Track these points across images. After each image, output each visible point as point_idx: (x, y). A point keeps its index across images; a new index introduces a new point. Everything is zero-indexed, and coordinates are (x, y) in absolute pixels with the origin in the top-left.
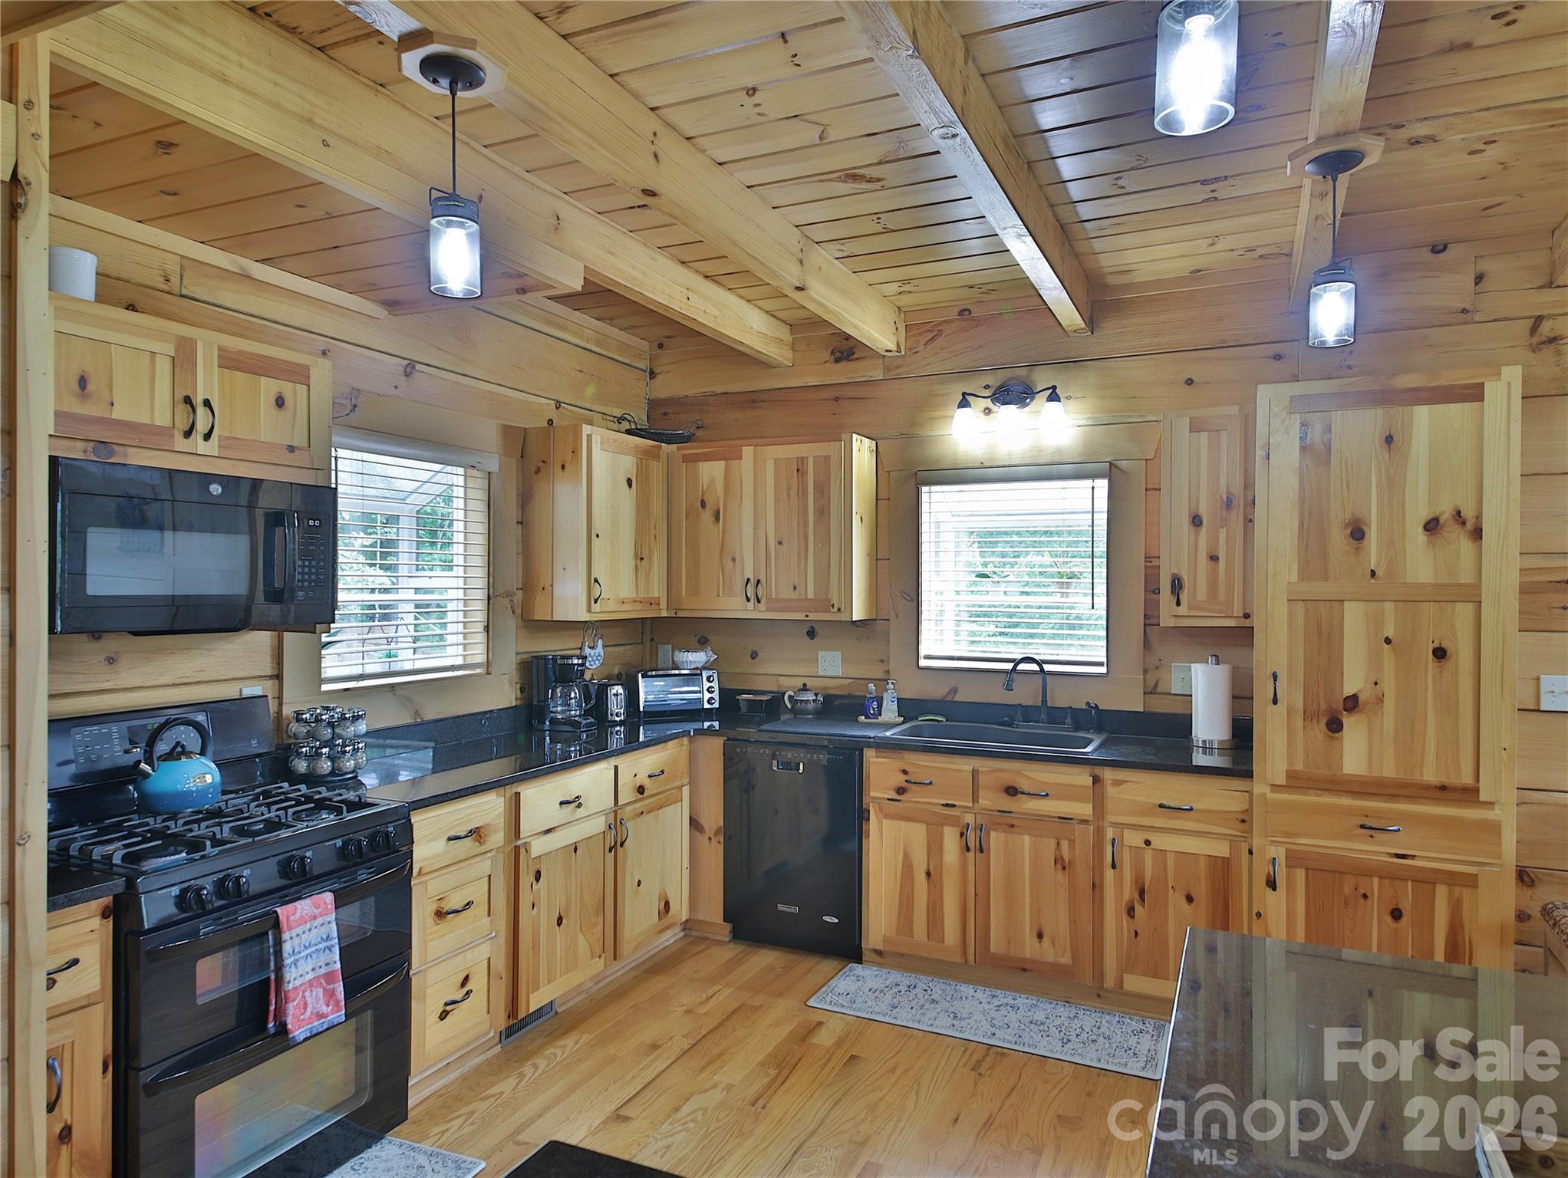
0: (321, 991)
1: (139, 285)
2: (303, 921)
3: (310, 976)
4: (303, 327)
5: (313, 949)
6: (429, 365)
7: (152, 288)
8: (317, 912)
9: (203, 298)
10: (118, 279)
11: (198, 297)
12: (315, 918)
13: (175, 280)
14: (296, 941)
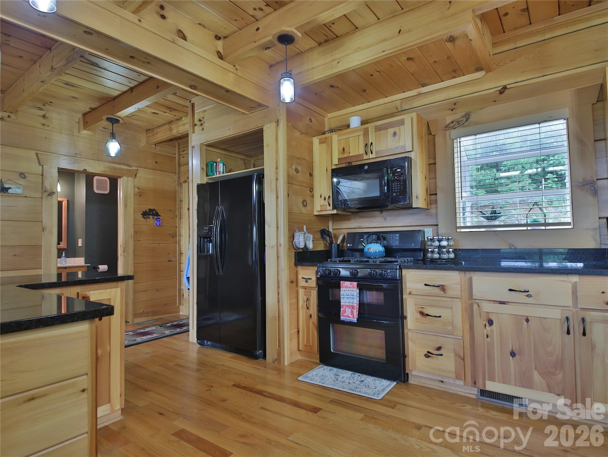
0: (350, 310)
1: (390, 114)
2: (346, 287)
3: (348, 304)
4: (446, 99)
5: (349, 297)
6: (517, 82)
7: (394, 113)
8: (351, 286)
9: (408, 108)
10: (385, 115)
11: (406, 109)
12: (350, 287)
13: (399, 108)
14: (344, 292)
